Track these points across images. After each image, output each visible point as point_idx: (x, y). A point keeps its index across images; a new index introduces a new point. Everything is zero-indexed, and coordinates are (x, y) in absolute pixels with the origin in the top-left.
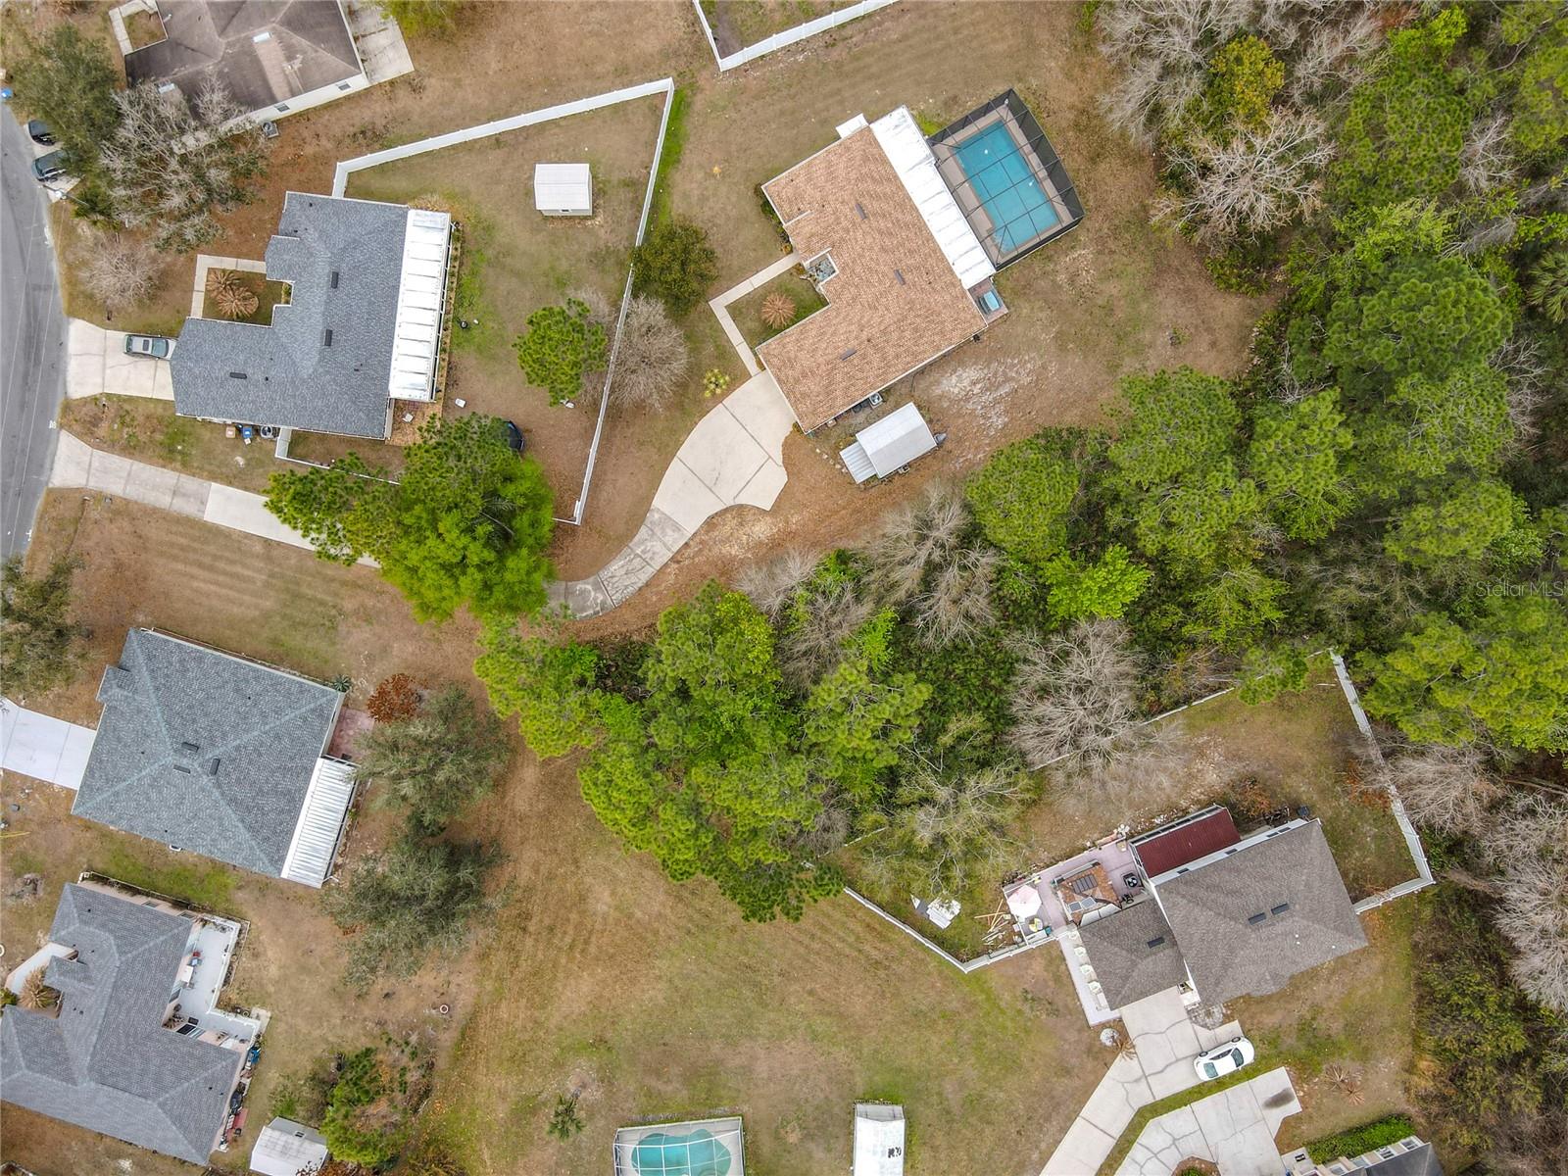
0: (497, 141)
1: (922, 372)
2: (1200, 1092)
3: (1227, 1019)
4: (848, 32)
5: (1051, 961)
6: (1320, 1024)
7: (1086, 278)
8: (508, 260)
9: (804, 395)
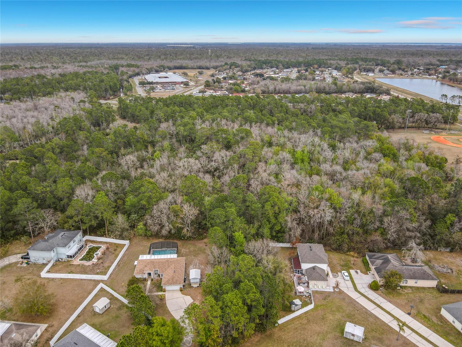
0: (79, 316)
1: (185, 272)
2: (353, 282)
3: (337, 273)
4: (119, 263)
5: (317, 293)
6: (342, 264)
7: (187, 251)
8: (103, 324)
9: (176, 281)
